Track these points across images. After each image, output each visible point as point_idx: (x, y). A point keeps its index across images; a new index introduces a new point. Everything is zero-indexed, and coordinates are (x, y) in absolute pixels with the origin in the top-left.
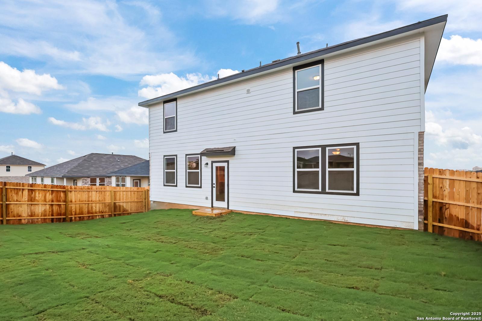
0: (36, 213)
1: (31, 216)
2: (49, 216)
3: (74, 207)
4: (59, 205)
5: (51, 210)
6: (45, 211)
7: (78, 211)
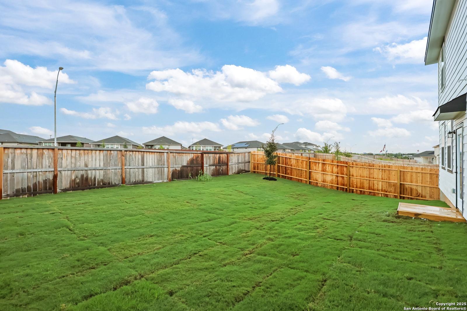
0: (327, 180)
1: (324, 182)
2: (335, 184)
3: (355, 181)
4: (343, 177)
5: (336, 180)
6: (332, 180)
7: (359, 185)
